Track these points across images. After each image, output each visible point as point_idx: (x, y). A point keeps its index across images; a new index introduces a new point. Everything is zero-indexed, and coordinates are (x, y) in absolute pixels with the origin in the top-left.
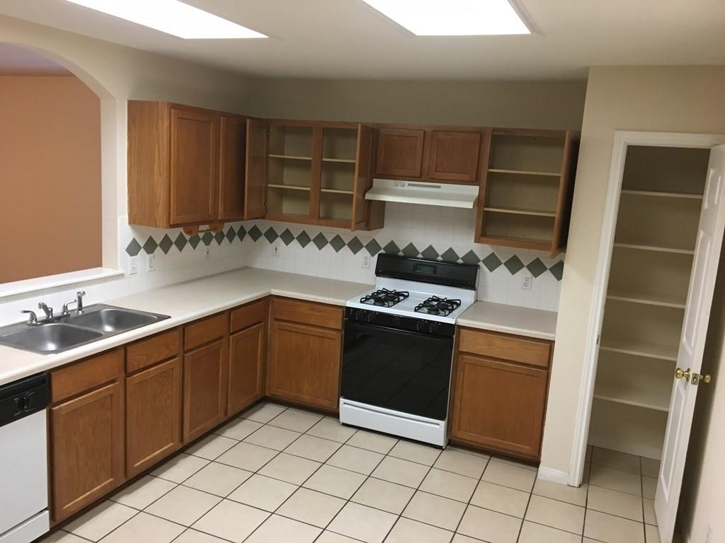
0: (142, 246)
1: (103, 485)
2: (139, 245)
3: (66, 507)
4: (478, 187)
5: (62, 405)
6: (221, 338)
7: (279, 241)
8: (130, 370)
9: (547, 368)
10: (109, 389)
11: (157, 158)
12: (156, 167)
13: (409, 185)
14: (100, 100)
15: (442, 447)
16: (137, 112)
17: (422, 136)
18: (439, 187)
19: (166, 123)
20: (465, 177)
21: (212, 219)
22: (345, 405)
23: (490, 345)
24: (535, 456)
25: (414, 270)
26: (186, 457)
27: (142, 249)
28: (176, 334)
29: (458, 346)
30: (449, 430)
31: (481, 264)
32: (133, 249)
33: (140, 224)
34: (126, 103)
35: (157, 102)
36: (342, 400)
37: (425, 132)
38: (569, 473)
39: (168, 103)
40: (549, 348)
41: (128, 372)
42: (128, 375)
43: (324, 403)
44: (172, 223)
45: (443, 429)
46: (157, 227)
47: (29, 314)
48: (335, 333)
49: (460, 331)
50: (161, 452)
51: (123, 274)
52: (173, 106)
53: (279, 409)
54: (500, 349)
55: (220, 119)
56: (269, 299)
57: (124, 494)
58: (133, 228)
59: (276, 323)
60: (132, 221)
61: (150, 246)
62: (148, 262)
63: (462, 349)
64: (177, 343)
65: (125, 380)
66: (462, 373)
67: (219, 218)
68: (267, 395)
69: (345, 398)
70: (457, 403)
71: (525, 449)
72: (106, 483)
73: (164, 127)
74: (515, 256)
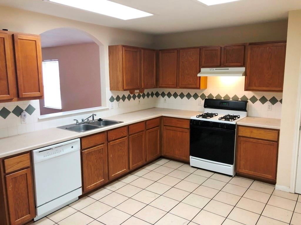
0: (115, 98)
1: (100, 181)
2: (114, 98)
3: (87, 187)
4: (245, 68)
5: (85, 150)
6: (143, 131)
7: (166, 97)
8: (109, 140)
9: (277, 142)
10: (101, 146)
11: (118, 65)
12: (118, 69)
13: (216, 69)
14: (99, 46)
15: (232, 176)
16: (112, 49)
17: (220, 49)
18: (228, 69)
19: (121, 52)
20: (239, 64)
21: (139, 88)
22: (192, 159)
23: (251, 133)
24: (274, 180)
25: (220, 105)
26: (131, 175)
27: (115, 100)
28: (126, 128)
29: (237, 134)
30: (235, 169)
31: (249, 101)
32: (112, 99)
33: (114, 90)
34: (108, 47)
35: (118, 45)
36: (191, 157)
37: (221, 48)
38: (290, 187)
39: (122, 45)
40: (277, 133)
41: (108, 141)
42: (108, 142)
43: (184, 158)
44: (124, 89)
45: (232, 168)
46: (119, 91)
47: (76, 121)
48: (187, 130)
49: (238, 127)
50: (121, 172)
51: (108, 109)
52: (123, 46)
53: (167, 161)
54: (256, 134)
55: (141, 51)
56: (162, 117)
57: (108, 186)
58: (111, 92)
59: (165, 127)
60: (111, 89)
61: (118, 99)
62: (117, 105)
63: (240, 135)
64: (126, 132)
65: (107, 144)
66: (240, 145)
67: (142, 87)
68: (162, 155)
69: (192, 156)
70: (239, 157)
71: (269, 177)
72: (102, 180)
73: (120, 54)
74: (264, 97)
